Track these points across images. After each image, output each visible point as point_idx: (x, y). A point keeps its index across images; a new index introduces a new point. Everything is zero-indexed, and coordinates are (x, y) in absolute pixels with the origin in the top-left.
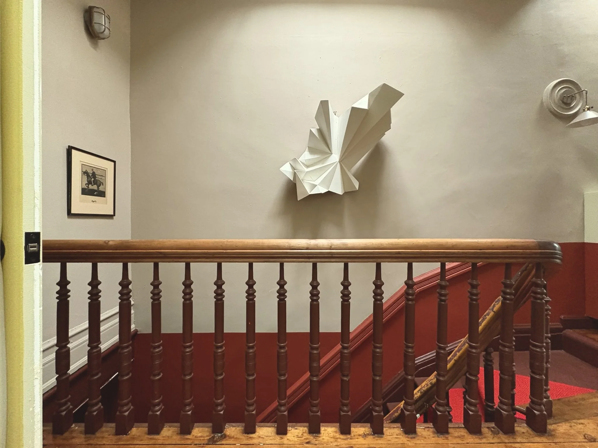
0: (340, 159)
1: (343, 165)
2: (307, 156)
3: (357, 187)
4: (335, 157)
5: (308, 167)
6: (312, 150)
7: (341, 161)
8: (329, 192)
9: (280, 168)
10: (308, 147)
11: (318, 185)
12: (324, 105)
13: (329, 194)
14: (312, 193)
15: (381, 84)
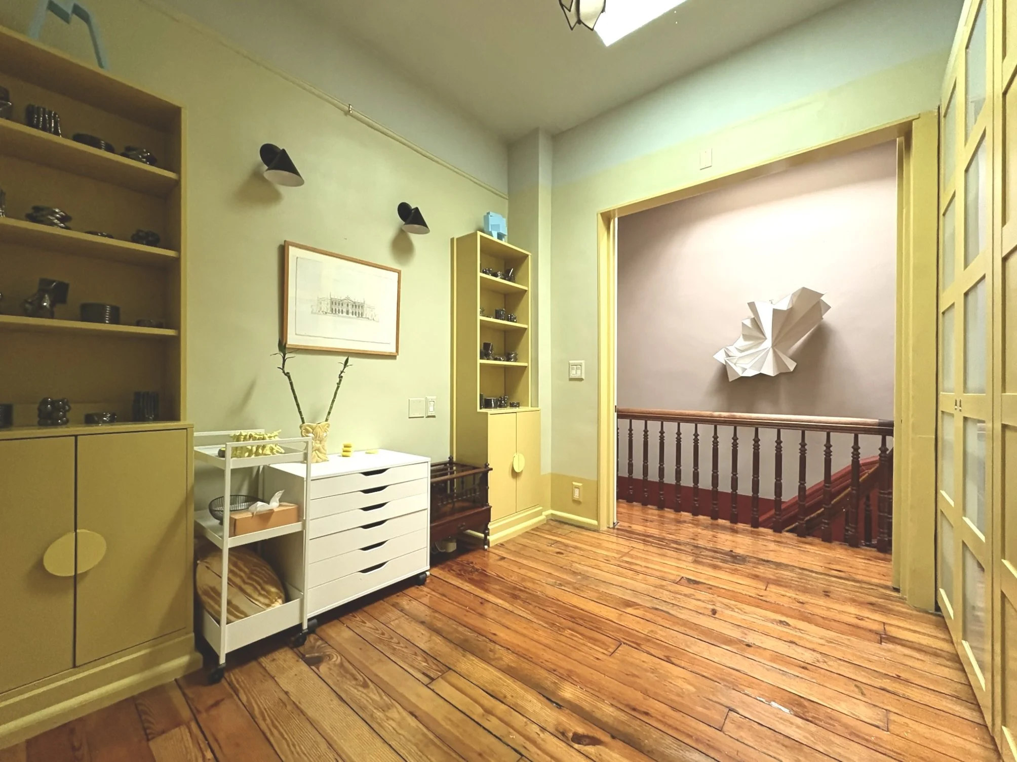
0: (772, 344)
1: (777, 350)
2: (742, 343)
3: (792, 369)
4: (768, 343)
5: (742, 351)
6: (746, 337)
7: (774, 345)
8: (761, 373)
9: (715, 354)
10: (743, 335)
11: (750, 368)
12: (752, 305)
13: (761, 376)
14: (744, 375)
15: (800, 287)
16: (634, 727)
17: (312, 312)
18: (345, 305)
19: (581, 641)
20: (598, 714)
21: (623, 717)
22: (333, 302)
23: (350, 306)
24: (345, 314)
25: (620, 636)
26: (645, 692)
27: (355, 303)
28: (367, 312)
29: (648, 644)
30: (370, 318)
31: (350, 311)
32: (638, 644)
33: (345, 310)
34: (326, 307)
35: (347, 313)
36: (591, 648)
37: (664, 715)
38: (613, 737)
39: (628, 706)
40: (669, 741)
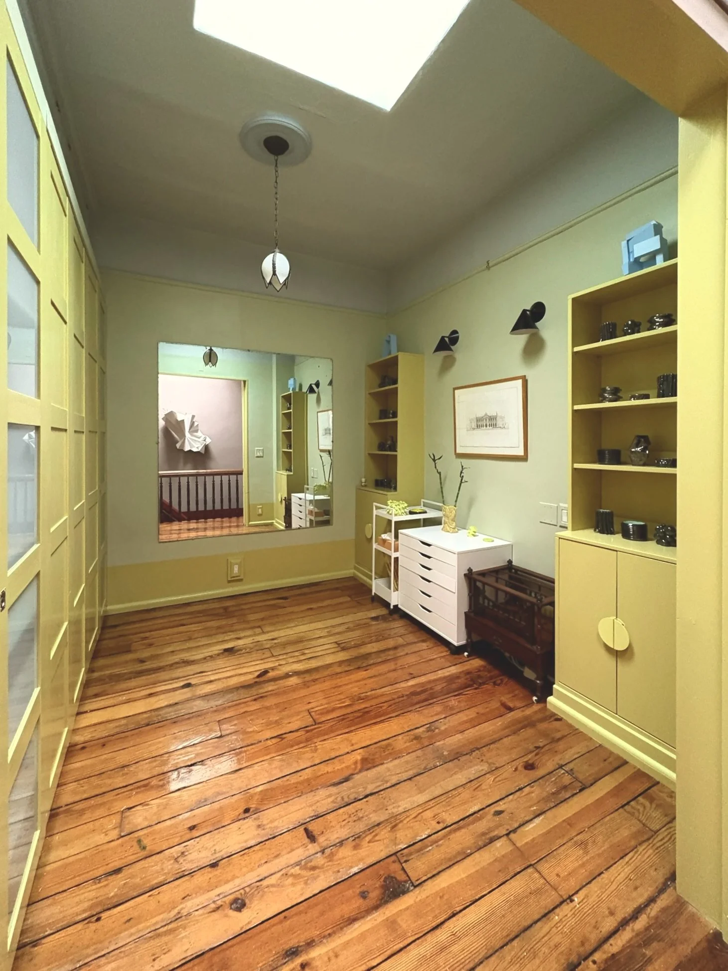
16: (254, 691)
17: (467, 431)
18: (484, 421)
19: (332, 704)
20: (272, 683)
21: (261, 691)
22: (478, 420)
23: (488, 420)
24: (485, 428)
25: (324, 727)
26: (267, 708)
27: (490, 417)
28: (500, 423)
29: (304, 738)
30: (502, 426)
31: (488, 424)
32: (307, 732)
33: (484, 424)
34: (474, 425)
35: (486, 426)
36: (322, 705)
37: (247, 706)
38: (256, 682)
39: (266, 696)
40: (235, 698)
